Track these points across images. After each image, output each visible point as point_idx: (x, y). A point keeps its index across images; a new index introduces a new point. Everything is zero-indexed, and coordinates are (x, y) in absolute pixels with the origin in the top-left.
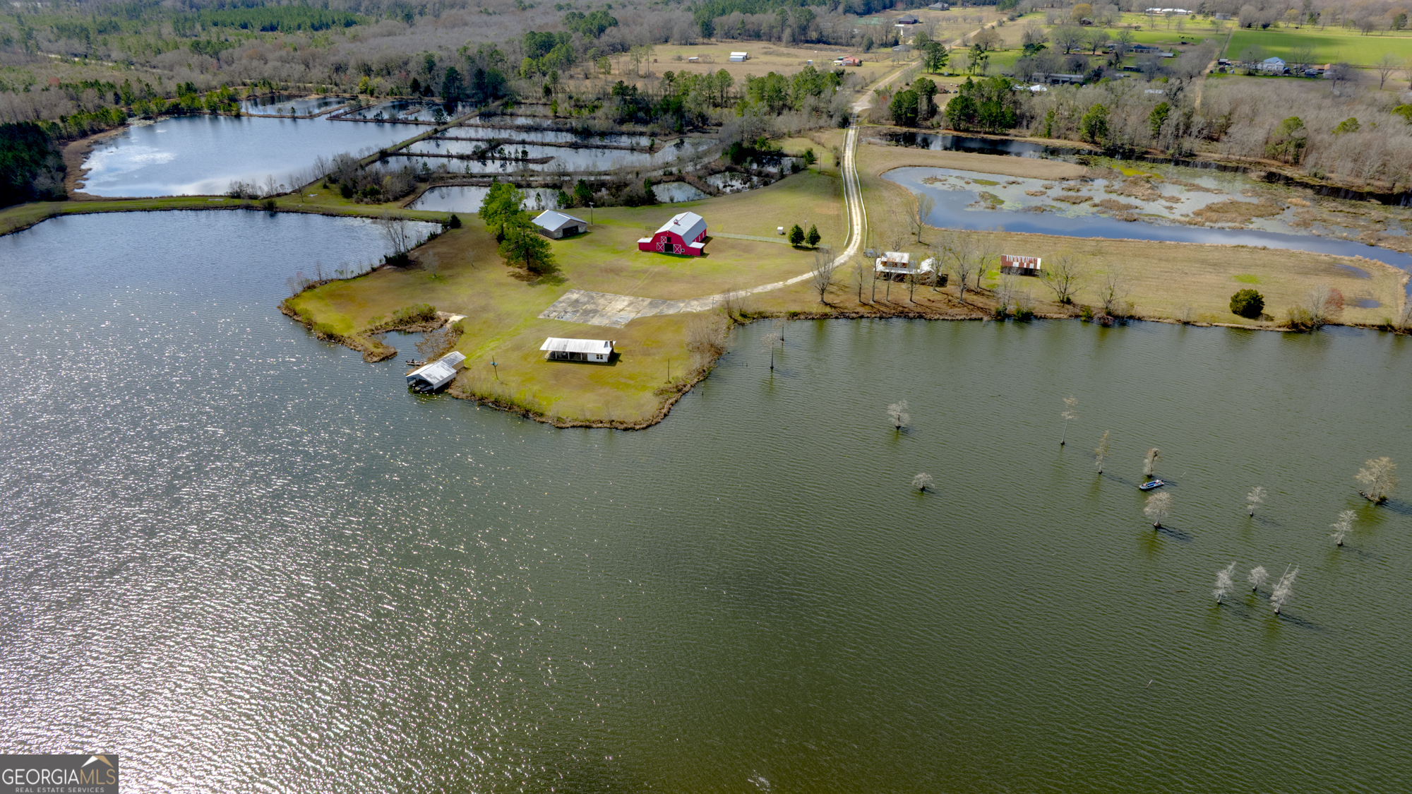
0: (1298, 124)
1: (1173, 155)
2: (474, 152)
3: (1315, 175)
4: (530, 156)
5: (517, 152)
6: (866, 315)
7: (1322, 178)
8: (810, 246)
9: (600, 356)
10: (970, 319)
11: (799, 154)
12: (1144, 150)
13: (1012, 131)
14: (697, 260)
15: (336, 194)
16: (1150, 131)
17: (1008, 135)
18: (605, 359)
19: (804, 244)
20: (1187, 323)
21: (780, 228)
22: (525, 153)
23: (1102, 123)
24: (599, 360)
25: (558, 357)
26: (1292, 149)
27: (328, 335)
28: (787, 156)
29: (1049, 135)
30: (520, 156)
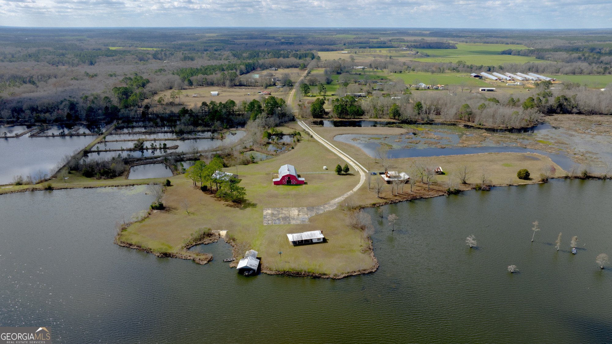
0: (468, 106)
1: (427, 121)
2: (135, 147)
3: (480, 125)
4: (167, 146)
5: (160, 144)
6: (401, 200)
7: (483, 125)
8: (345, 173)
9: (319, 239)
10: (440, 196)
11: (291, 134)
12: (416, 120)
13: (362, 117)
14: (304, 186)
15: (80, 176)
16: (416, 112)
17: (361, 118)
18: (322, 240)
19: (343, 172)
20: (510, 185)
21: (324, 167)
22: (165, 145)
23: (397, 111)
24: (319, 241)
25: (297, 244)
26: (467, 116)
27: (164, 254)
28: (285, 135)
29: (377, 117)
30: (162, 146)
